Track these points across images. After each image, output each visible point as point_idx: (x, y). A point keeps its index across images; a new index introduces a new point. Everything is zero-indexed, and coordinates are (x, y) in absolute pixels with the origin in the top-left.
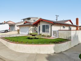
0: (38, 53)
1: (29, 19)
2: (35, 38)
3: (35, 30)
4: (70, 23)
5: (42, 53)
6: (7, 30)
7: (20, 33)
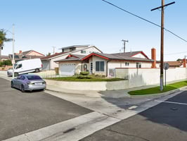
0: (91, 89)
1: (73, 49)
2: (87, 78)
3: (85, 69)
4: (143, 57)
5: (94, 89)
6: (38, 69)
7: (60, 73)
